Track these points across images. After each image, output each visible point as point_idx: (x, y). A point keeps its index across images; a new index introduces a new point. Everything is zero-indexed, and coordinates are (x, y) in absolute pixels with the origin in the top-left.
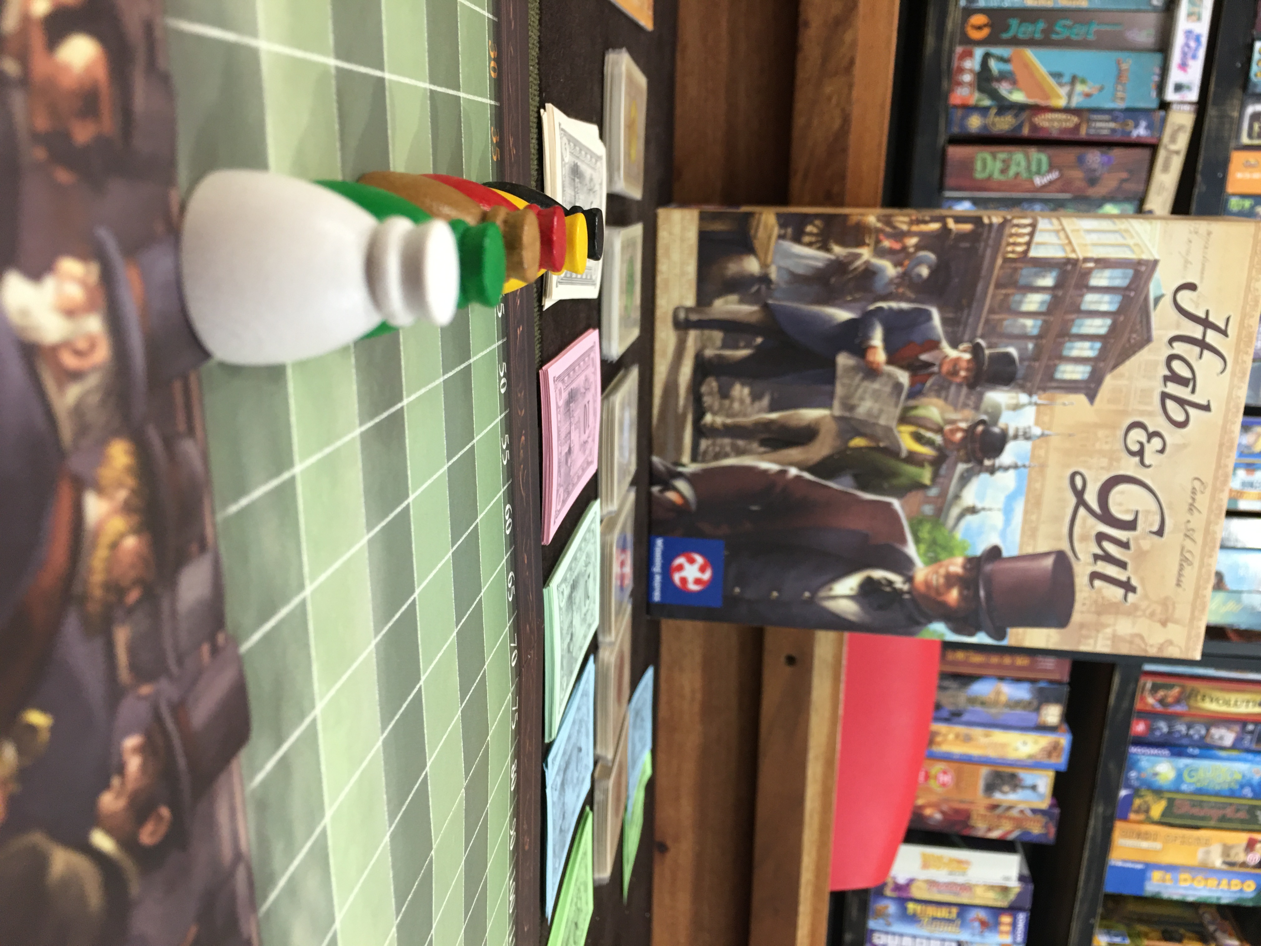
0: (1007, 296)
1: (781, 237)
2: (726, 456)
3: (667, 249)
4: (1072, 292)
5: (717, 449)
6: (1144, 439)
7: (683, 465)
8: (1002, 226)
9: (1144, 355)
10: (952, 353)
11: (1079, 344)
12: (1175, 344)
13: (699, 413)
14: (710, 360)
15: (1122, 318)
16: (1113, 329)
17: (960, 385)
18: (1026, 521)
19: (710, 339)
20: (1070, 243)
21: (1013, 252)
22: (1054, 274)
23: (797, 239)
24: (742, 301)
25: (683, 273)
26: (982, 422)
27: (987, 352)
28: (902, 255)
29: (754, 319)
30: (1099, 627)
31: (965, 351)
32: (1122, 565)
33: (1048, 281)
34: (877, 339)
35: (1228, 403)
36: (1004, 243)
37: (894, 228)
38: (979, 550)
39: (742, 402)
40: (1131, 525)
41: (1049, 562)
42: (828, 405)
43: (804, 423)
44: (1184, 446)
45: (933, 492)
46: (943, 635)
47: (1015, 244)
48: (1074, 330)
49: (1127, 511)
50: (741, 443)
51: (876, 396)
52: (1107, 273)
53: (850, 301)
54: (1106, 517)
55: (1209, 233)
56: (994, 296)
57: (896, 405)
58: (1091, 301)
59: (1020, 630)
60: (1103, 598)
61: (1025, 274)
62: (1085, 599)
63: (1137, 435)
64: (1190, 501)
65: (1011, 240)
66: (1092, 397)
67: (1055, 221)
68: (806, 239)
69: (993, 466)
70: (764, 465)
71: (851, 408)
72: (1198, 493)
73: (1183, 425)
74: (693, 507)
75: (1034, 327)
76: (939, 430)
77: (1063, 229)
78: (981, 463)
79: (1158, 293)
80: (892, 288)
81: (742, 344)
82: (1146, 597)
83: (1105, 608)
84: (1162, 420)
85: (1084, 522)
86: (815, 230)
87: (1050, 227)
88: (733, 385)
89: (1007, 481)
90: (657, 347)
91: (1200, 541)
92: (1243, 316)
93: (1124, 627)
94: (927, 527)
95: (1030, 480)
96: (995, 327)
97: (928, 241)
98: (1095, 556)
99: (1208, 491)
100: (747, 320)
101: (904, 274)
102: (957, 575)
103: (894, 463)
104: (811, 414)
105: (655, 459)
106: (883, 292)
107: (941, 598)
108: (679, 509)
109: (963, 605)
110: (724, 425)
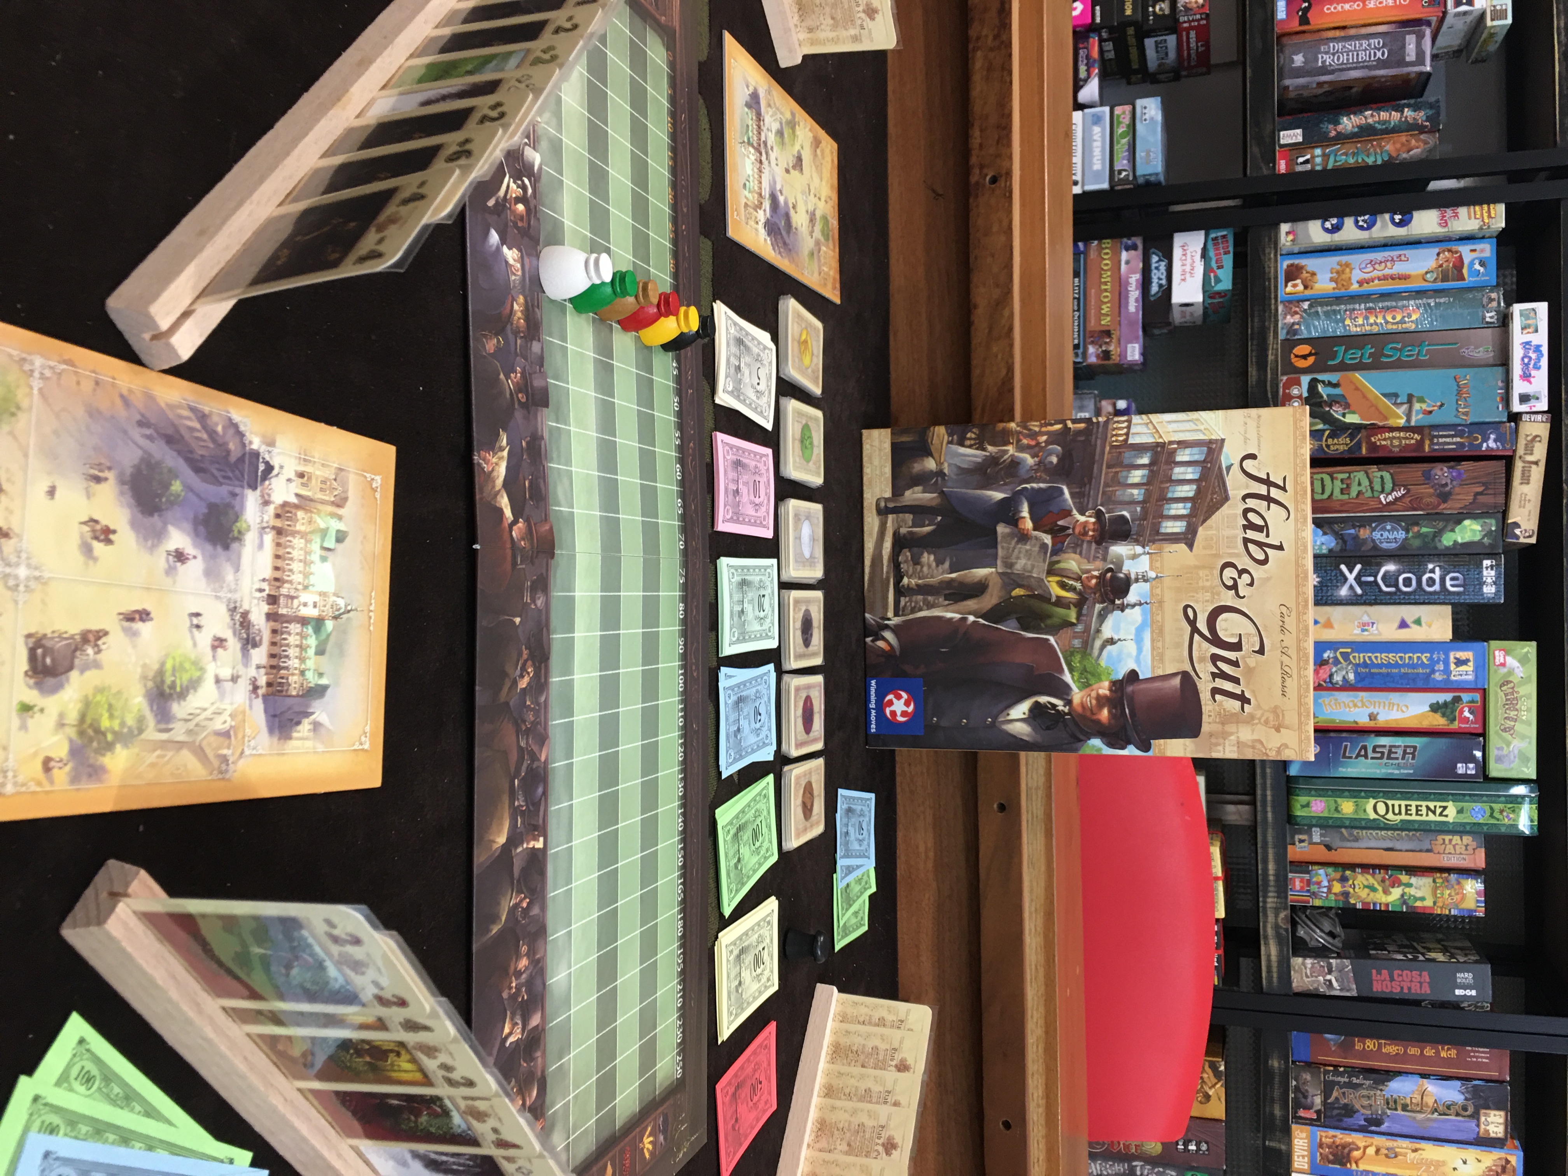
0: (1117, 473)
1: (950, 442)
2: (921, 610)
3: (870, 458)
4: (1163, 467)
6: (1236, 576)
7: (889, 619)
8: (1106, 423)
9: (1225, 510)
10: (1082, 519)
11: (1174, 506)
12: (1248, 501)
13: (899, 578)
14: (904, 536)
15: (1204, 484)
16: (1198, 491)
17: (1089, 542)
18: (1153, 648)
19: (904, 520)
20: (1157, 431)
21: (1116, 441)
22: (1149, 454)
23: (961, 444)
24: (925, 491)
25: (882, 474)
26: (1110, 570)
27: (1107, 516)
28: (1037, 449)
29: (934, 503)
30: (1225, 735)
31: (1090, 516)
32: (1236, 681)
33: (1145, 460)
34: (1025, 512)
35: (1295, 543)
36: (1109, 435)
37: (1030, 430)
39: (929, 566)
40: (1237, 647)
41: (1177, 681)
42: (994, 565)
43: (976, 580)
44: (1268, 579)
45: (1079, 628)
46: (1100, 749)
47: (1116, 435)
48: (1170, 495)
49: (1232, 635)
50: (930, 598)
51: (1029, 555)
52: (1188, 451)
53: (1003, 485)
54: (1216, 641)
55: (1259, 417)
56: (1106, 474)
57: (1044, 561)
58: (1179, 472)
59: (1162, 741)
60: (1224, 709)
61: (1128, 456)
63: (1229, 573)
64: (1280, 623)
65: (1114, 433)
66: (1190, 546)
67: (1144, 417)
70: (949, 615)
71: (1011, 566)
72: (1285, 616)
73: (1265, 562)
74: (898, 653)
75: (1139, 494)
76: (1079, 579)
77: (1151, 423)
78: (1113, 602)
79: (1228, 463)
80: (1032, 473)
82: (1259, 707)
83: (1227, 718)
84: (1247, 559)
85: (1200, 646)
86: (973, 436)
87: (1140, 421)
88: (922, 554)
89: (1134, 615)
90: (865, 529)
91: (1294, 656)
92: (1296, 476)
93: (1246, 734)
94: (1078, 657)
95: (1152, 614)
96: (1110, 498)
97: (1055, 439)
98: (1213, 674)
99: (1294, 614)
100: (929, 504)
101: (1040, 462)
102: (1106, 697)
103: (1047, 607)
104: (981, 572)
105: (867, 615)
106: (1026, 477)
107: (1095, 717)
108: (889, 655)
109: (1113, 722)
110: (917, 585)
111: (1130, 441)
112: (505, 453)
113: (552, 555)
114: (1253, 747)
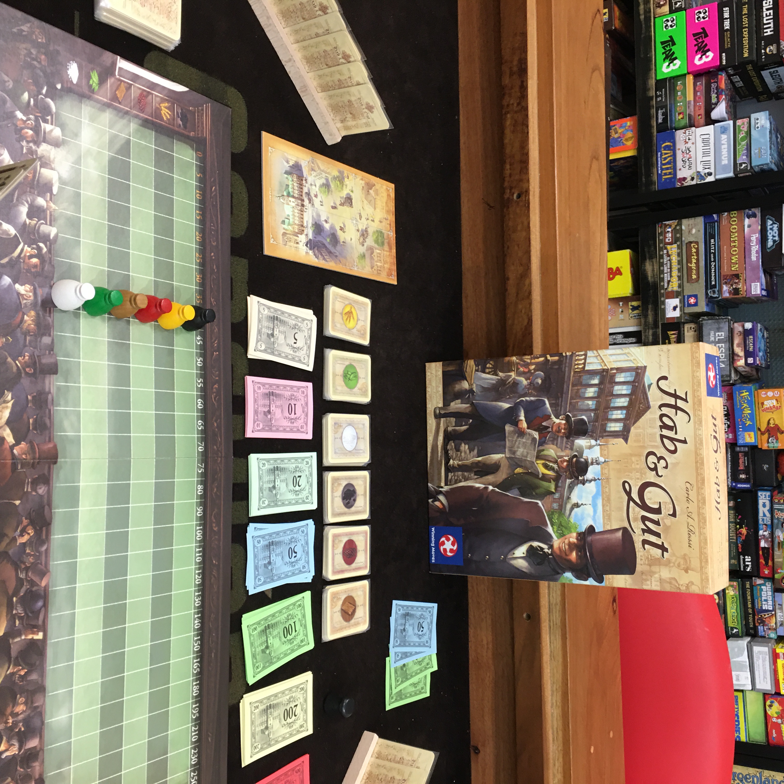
0: (578, 389)
1: (477, 371)
2: (460, 481)
3: (430, 381)
4: (608, 385)
5: (456, 478)
6: (656, 462)
7: (442, 487)
8: (571, 356)
9: (648, 415)
10: (557, 421)
11: (615, 412)
12: (662, 408)
14: (450, 432)
15: (634, 397)
16: (630, 402)
17: (562, 437)
18: (604, 511)
19: (450, 422)
20: (603, 361)
21: (577, 368)
22: (598, 377)
23: (483, 371)
24: (462, 403)
25: (438, 391)
26: (575, 456)
27: (573, 419)
29: (467, 411)
30: (652, 573)
31: (562, 420)
32: (658, 535)
34: (522, 417)
35: (695, 439)
36: (573, 365)
37: (524, 361)
38: (583, 529)
39: (465, 453)
40: (658, 511)
41: (619, 534)
42: (504, 452)
43: (493, 462)
44: (677, 464)
45: (557, 496)
46: (571, 580)
47: (578, 364)
48: (612, 405)
49: (655, 503)
50: (466, 474)
51: (524, 445)
52: (623, 375)
53: (509, 398)
54: (644, 507)
55: (669, 350)
56: (572, 390)
57: (535, 450)
58: (618, 389)
59: (610, 576)
60: (651, 555)
61: (585, 379)
62: (641, 556)
63: (652, 459)
64: (687, 495)
65: (576, 363)
66: (626, 440)
67: (595, 352)
68: (487, 370)
69: (584, 479)
70: (477, 485)
71: (514, 453)
72: (690, 490)
73: (674, 452)
74: (447, 510)
75: (592, 404)
77: (599, 355)
78: (578, 478)
79: (650, 383)
80: (526, 390)
81: (464, 423)
82: (674, 554)
83: (653, 562)
84: (663, 450)
85: (634, 510)
86: (491, 366)
87: (593, 355)
88: (461, 444)
89: (591, 487)
90: (428, 427)
91: (696, 519)
92: (694, 391)
93: (665, 573)
94: (556, 516)
95: (603, 487)
96: (575, 406)
97: (540, 367)
98: (642, 529)
99: (695, 488)
100: (464, 411)
101: (531, 383)
102: (574, 543)
103: (537, 481)
104: (496, 457)
105: (429, 484)
106: (522, 393)
107: (568, 558)
108: (441, 511)
109: (579, 561)
110: (458, 465)
111: (587, 368)
112: (10, 405)
113: (55, 463)
114: (670, 583)
